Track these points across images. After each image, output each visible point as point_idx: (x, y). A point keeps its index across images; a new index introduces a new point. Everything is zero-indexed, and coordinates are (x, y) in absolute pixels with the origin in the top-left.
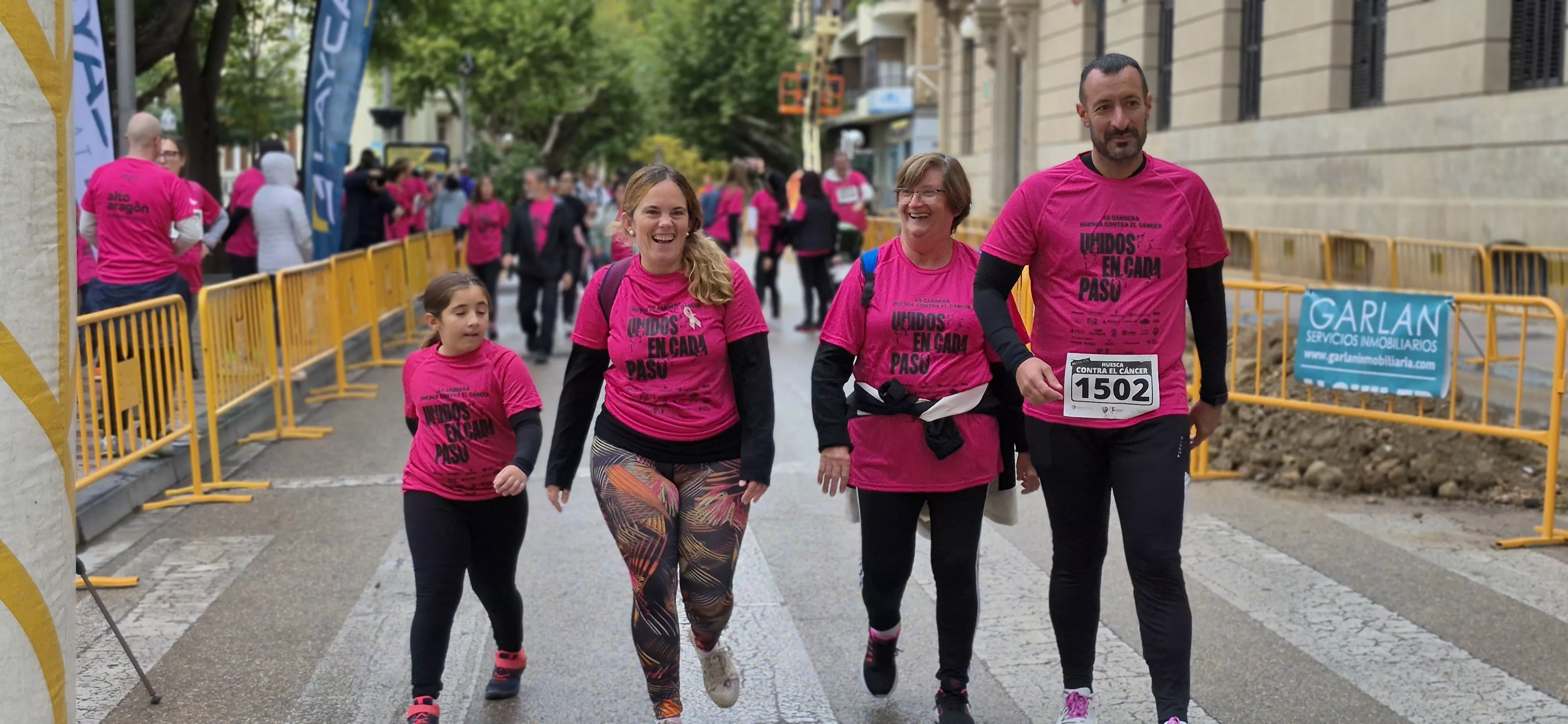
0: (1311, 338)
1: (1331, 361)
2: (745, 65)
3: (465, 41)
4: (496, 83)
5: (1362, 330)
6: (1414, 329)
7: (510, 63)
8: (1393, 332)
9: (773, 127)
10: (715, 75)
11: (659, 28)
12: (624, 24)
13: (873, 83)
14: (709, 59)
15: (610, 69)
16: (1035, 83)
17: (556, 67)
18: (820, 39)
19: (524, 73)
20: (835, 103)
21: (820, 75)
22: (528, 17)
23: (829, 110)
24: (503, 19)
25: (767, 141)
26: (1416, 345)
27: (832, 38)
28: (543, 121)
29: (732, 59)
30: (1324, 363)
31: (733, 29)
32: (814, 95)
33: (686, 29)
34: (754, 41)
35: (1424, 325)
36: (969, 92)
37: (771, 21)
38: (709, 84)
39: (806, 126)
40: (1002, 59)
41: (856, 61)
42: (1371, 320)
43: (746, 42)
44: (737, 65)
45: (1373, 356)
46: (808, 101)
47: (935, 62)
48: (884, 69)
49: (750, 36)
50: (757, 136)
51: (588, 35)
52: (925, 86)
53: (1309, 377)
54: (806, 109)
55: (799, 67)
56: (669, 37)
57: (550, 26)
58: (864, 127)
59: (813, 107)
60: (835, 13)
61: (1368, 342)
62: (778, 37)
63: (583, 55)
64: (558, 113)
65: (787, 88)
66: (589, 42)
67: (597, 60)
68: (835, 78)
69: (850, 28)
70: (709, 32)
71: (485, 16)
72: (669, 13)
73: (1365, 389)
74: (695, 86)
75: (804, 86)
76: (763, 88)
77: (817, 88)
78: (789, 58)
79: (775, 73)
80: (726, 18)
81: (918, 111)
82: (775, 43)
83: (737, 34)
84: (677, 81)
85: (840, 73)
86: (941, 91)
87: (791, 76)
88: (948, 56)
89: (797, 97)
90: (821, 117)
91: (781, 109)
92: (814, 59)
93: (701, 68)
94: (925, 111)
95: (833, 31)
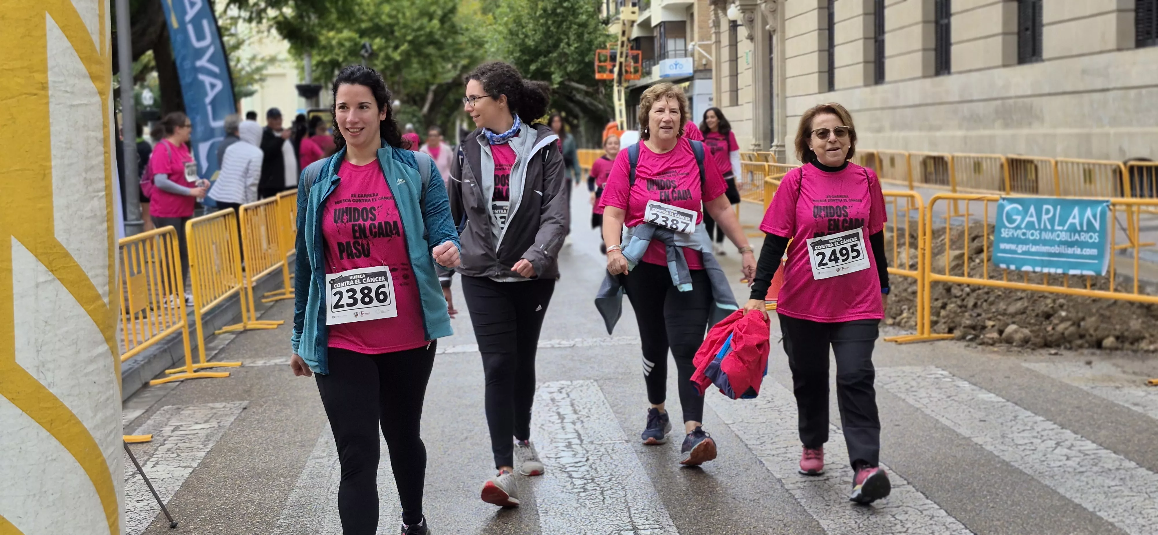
0: (1005, 233)
1: (1020, 251)
2: (569, 45)
3: (363, 33)
4: (386, 62)
5: (1042, 226)
6: (1081, 225)
7: (396, 48)
8: (1066, 228)
9: (590, 90)
10: (547, 53)
11: (506, 19)
12: (479, 17)
13: (663, 55)
14: (542, 41)
15: (470, 50)
16: (783, 52)
17: (431, 50)
18: (624, 24)
19: (407, 55)
20: (636, 71)
21: (624, 49)
22: (408, 14)
23: (632, 76)
24: (390, 16)
25: (587, 100)
26: (1084, 237)
27: (633, 22)
28: (422, 90)
29: (560, 40)
30: (1014, 252)
31: (560, 19)
32: (621, 64)
33: (525, 20)
34: (575, 27)
35: (1089, 223)
36: (734, 60)
37: (587, 12)
38: (542, 59)
39: (616, 89)
40: (759, 34)
41: (651, 39)
42: (1049, 219)
43: (569, 28)
44: (562, 45)
45: (1051, 246)
46: (616, 70)
47: (709, 39)
48: (671, 44)
49: (571, 23)
50: (578, 97)
51: (453, 26)
52: (701, 56)
53: (1003, 263)
54: (615, 76)
55: (608, 45)
56: (512, 26)
57: (425, 20)
59: (620, 74)
60: (634, 5)
61: (1047, 236)
62: (592, 23)
63: (450, 40)
64: (432, 84)
65: (600, 61)
66: (454, 30)
67: (460, 44)
68: (635, 52)
69: (646, 15)
70: (542, 21)
71: (377, 14)
72: (511, 8)
73: (1046, 270)
74: (532, 61)
75: (613, 58)
76: (580, 62)
77: (623, 60)
78: (601, 39)
79: (590, 50)
80: (554, 10)
81: (698, 75)
82: (591, 28)
83: (562, 22)
84: (519, 58)
85: (638, 48)
86: (713, 59)
87: (604, 52)
88: (718, 33)
89: (608, 67)
90: (626, 81)
91: (597, 76)
92: (619, 39)
93: (536, 47)
94: (701, 75)
95: (633, 17)
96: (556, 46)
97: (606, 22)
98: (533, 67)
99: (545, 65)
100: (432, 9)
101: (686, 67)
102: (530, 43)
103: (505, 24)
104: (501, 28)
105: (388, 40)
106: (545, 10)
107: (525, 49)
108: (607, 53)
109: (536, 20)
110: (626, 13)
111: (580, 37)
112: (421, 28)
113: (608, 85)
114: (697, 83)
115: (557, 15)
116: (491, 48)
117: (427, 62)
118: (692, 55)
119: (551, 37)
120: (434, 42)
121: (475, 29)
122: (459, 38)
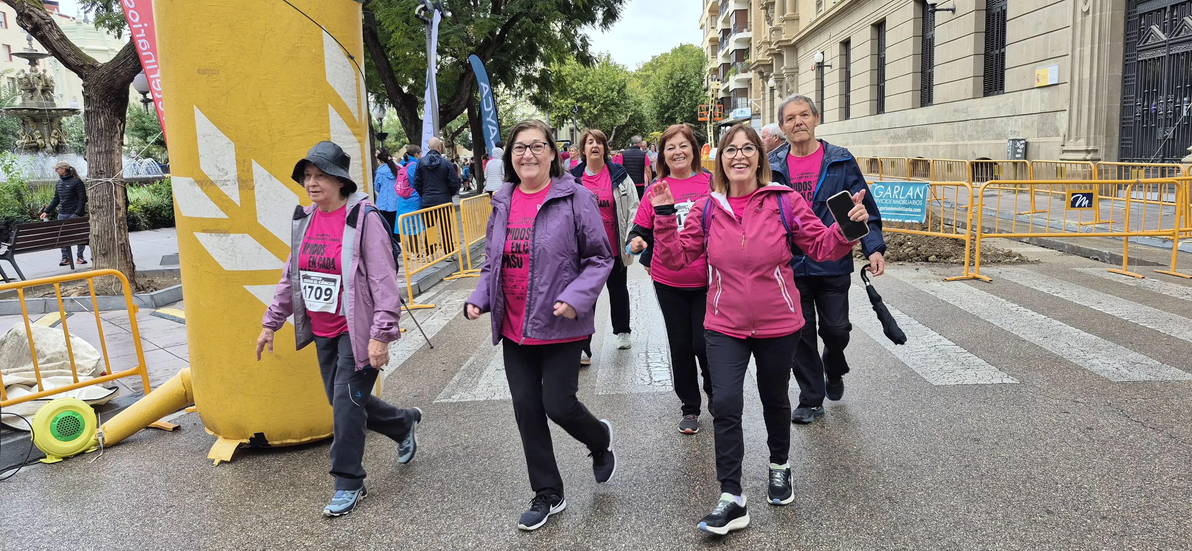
2: (685, 103)
3: (578, 100)
4: (590, 115)
7: (595, 107)
10: (674, 107)
13: (736, 107)
15: (634, 107)
18: (714, 91)
20: (720, 115)
21: (714, 104)
22: (601, 89)
23: (717, 119)
27: (718, 90)
31: (680, 89)
32: (711, 112)
33: (662, 90)
34: (688, 93)
37: (695, 85)
38: (671, 110)
39: (708, 125)
41: (729, 98)
43: (685, 93)
44: (681, 103)
46: (709, 115)
47: (759, 97)
49: (687, 91)
51: (624, 95)
52: (755, 107)
54: (708, 119)
55: (705, 102)
56: (656, 94)
59: (711, 117)
60: (718, 80)
62: (698, 90)
65: (700, 111)
67: (629, 104)
68: (720, 105)
69: (726, 85)
70: (671, 90)
72: (655, 84)
74: (666, 112)
75: (707, 109)
76: (692, 111)
77: (712, 110)
78: (702, 99)
79: (697, 105)
81: (753, 117)
82: (697, 93)
83: (682, 90)
84: (659, 111)
85: (723, 103)
86: (761, 108)
87: (703, 106)
88: (764, 94)
89: (705, 114)
90: (714, 121)
91: (699, 119)
92: (711, 99)
93: (668, 105)
94: (756, 117)
95: (717, 87)
96: (678, 104)
97: (706, 90)
98: (666, 115)
99: (672, 114)
100: (613, 86)
101: (748, 113)
102: (665, 102)
103: (652, 93)
104: (650, 95)
105: (590, 103)
106: (672, 85)
107: (662, 106)
108: (705, 106)
109: (668, 90)
110: (713, 85)
111: (691, 98)
112: (608, 96)
113: (705, 123)
114: (753, 121)
115: (679, 87)
116: (645, 105)
117: (611, 114)
118: (751, 106)
119: (675, 99)
120: (615, 104)
121: (637, 96)
122: (628, 101)
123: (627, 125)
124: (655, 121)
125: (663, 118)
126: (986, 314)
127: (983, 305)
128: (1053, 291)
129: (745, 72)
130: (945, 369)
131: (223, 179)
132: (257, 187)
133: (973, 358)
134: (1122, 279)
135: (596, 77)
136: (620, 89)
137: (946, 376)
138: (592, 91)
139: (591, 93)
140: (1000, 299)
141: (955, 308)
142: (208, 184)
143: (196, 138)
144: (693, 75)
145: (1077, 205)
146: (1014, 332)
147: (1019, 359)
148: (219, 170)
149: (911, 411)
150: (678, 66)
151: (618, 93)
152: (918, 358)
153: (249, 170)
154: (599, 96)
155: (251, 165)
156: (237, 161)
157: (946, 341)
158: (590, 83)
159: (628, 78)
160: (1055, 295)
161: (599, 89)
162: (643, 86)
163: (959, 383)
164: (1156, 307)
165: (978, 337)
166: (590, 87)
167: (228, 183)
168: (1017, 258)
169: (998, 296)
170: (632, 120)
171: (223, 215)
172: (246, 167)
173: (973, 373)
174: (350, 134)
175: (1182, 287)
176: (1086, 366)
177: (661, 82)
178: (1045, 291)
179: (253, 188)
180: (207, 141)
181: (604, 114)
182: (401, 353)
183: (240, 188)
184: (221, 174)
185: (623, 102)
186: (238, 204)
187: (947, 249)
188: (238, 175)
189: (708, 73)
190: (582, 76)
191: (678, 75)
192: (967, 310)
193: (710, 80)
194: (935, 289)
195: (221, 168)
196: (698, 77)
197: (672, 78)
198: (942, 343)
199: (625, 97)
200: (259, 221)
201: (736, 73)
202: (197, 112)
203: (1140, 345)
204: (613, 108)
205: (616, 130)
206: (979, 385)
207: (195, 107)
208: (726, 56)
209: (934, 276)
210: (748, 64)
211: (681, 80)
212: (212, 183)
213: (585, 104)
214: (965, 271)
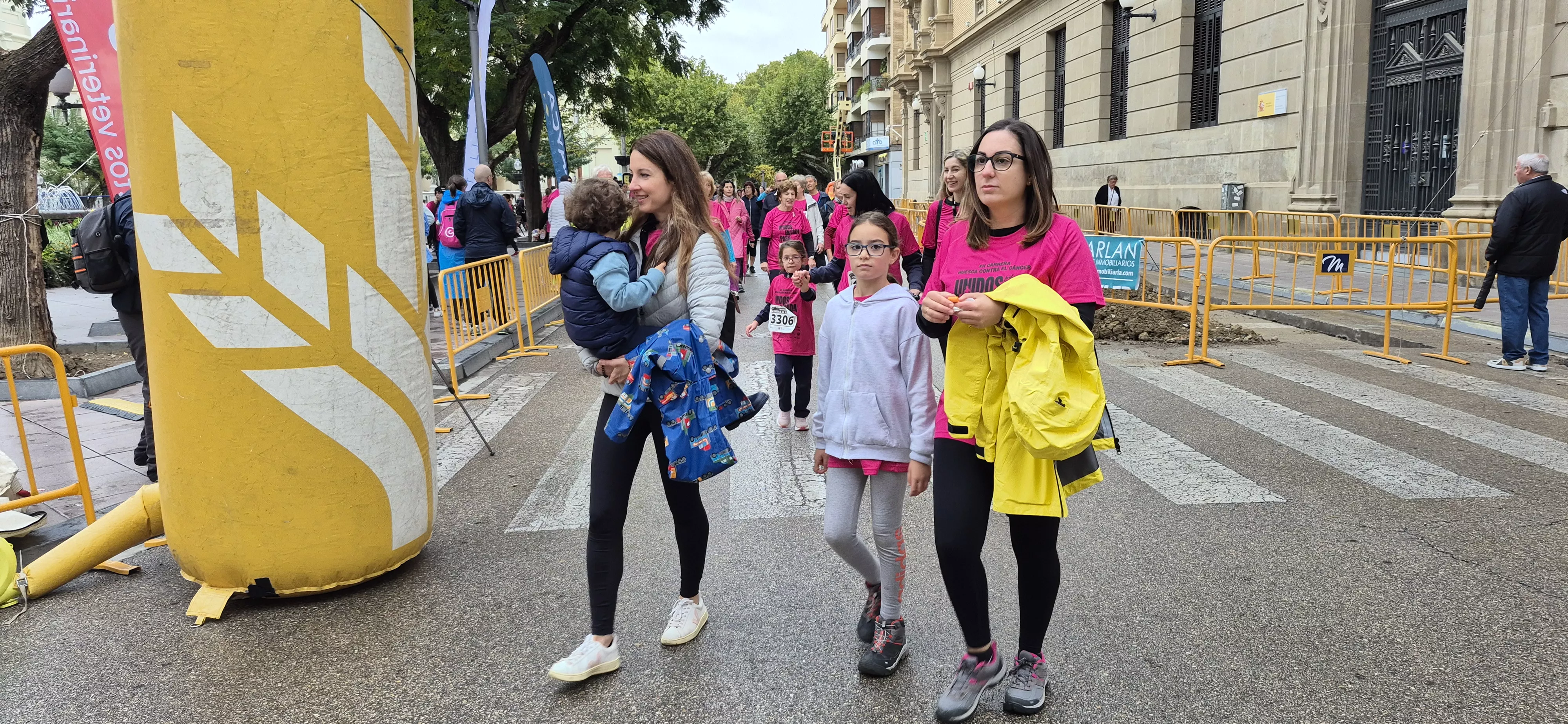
2: (804, 128)
9: (818, 159)
10: (789, 133)
11: (760, 110)
12: (742, 109)
13: (869, 135)
14: (785, 125)
15: (736, 131)
18: (842, 113)
20: (850, 145)
21: (842, 131)
22: (693, 107)
23: (846, 149)
27: (847, 112)
29: (798, 124)
31: (797, 109)
32: (838, 142)
33: (774, 110)
34: (808, 115)
36: (917, 137)
37: (817, 104)
38: (786, 137)
39: (835, 158)
40: (933, 119)
41: (860, 123)
43: (804, 115)
44: (799, 127)
46: (835, 145)
47: (900, 122)
48: (874, 127)
49: (806, 112)
50: (810, 164)
51: (724, 115)
52: (895, 135)
54: (834, 149)
55: (831, 127)
56: (765, 115)
58: (865, 158)
59: (838, 148)
60: (848, 99)
62: (820, 112)
64: (712, 155)
65: (823, 139)
67: (730, 127)
68: (849, 132)
69: (857, 106)
70: (785, 111)
71: (672, 107)
72: (765, 102)
74: (779, 139)
75: (833, 137)
76: (811, 140)
77: (840, 138)
78: (826, 123)
79: (818, 131)
80: (794, 103)
81: (892, 148)
82: (819, 116)
83: (799, 111)
84: (770, 137)
85: (852, 130)
86: (903, 137)
87: (827, 132)
88: (906, 119)
89: (830, 143)
90: (842, 153)
91: (823, 149)
92: (838, 123)
93: (781, 129)
94: (895, 148)
95: (847, 108)
96: (795, 128)
97: (830, 111)
98: (779, 144)
99: (787, 142)
100: (710, 103)
101: (885, 143)
102: (777, 126)
103: (761, 113)
104: (758, 116)
105: (679, 125)
106: (787, 103)
107: (773, 131)
108: (830, 133)
109: (781, 110)
110: (843, 105)
111: (811, 121)
112: (702, 116)
113: (830, 154)
114: (892, 153)
115: (796, 106)
116: (750, 129)
117: (706, 139)
118: (889, 134)
119: (791, 122)
120: (711, 126)
121: (740, 117)
122: (729, 123)
123: (727, 155)
124: (765, 151)
125: (775, 146)
126: (1225, 409)
127: (1219, 397)
128: (1303, 379)
129: (881, 89)
130: (1189, 482)
131: (214, 218)
132: (264, 230)
133: (1220, 468)
134: (1384, 365)
135: (686, 90)
136: (718, 107)
137: (1191, 491)
138: (681, 108)
139: (680, 111)
140: (1238, 390)
141: (1184, 402)
142: (192, 224)
143: (175, 160)
144: (814, 91)
145: (1329, 269)
146: (1266, 435)
147: (1279, 469)
148: (208, 205)
149: (1155, 540)
150: (794, 79)
151: (716, 112)
152: (1150, 467)
153: (253, 206)
154: (691, 115)
155: (255, 199)
156: (235, 192)
157: (1181, 446)
158: (678, 97)
159: (728, 93)
160: (1306, 384)
161: (690, 106)
162: (748, 104)
163: (1210, 501)
164: (1434, 402)
165: (1220, 440)
166: (678, 103)
167: (221, 223)
168: (1250, 336)
169: (1235, 385)
170: (734, 148)
171: (212, 269)
172: (249, 202)
173: (1223, 487)
174: (397, 157)
175: (1459, 375)
176: (1366, 478)
177: (772, 100)
178: (1293, 379)
179: (258, 231)
180: (191, 164)
181: (697, 139)
182: (449, 461)
183: (239, 230)
184: (212, 210)
185: (722, 125)
186: (236, 253)
187: (1162, 323)
188: (237, 213)
189: (832, 90)
190: (668, 87)
191: (795, 91)
192: (1200, 404)
193: (835, 100)
194: (1152, 377)
195: (211, 202)
196: (820, 95)
197: (787, 95)
198: (1176, 448)
199: (725, 118)
200: (266, 278)
201: (870, 90)
202: (177, 122)
203: (1426, 451)
204: (709, 132)
205: (712, 160)
206: (1235, 504)
207: (174, 114)
208: (857, 67)
209: (1149, 359)
210: (886, 79)
211: (799, 97)
212: (197, 223)
213: (672, 125)
214: (1189, 353)
